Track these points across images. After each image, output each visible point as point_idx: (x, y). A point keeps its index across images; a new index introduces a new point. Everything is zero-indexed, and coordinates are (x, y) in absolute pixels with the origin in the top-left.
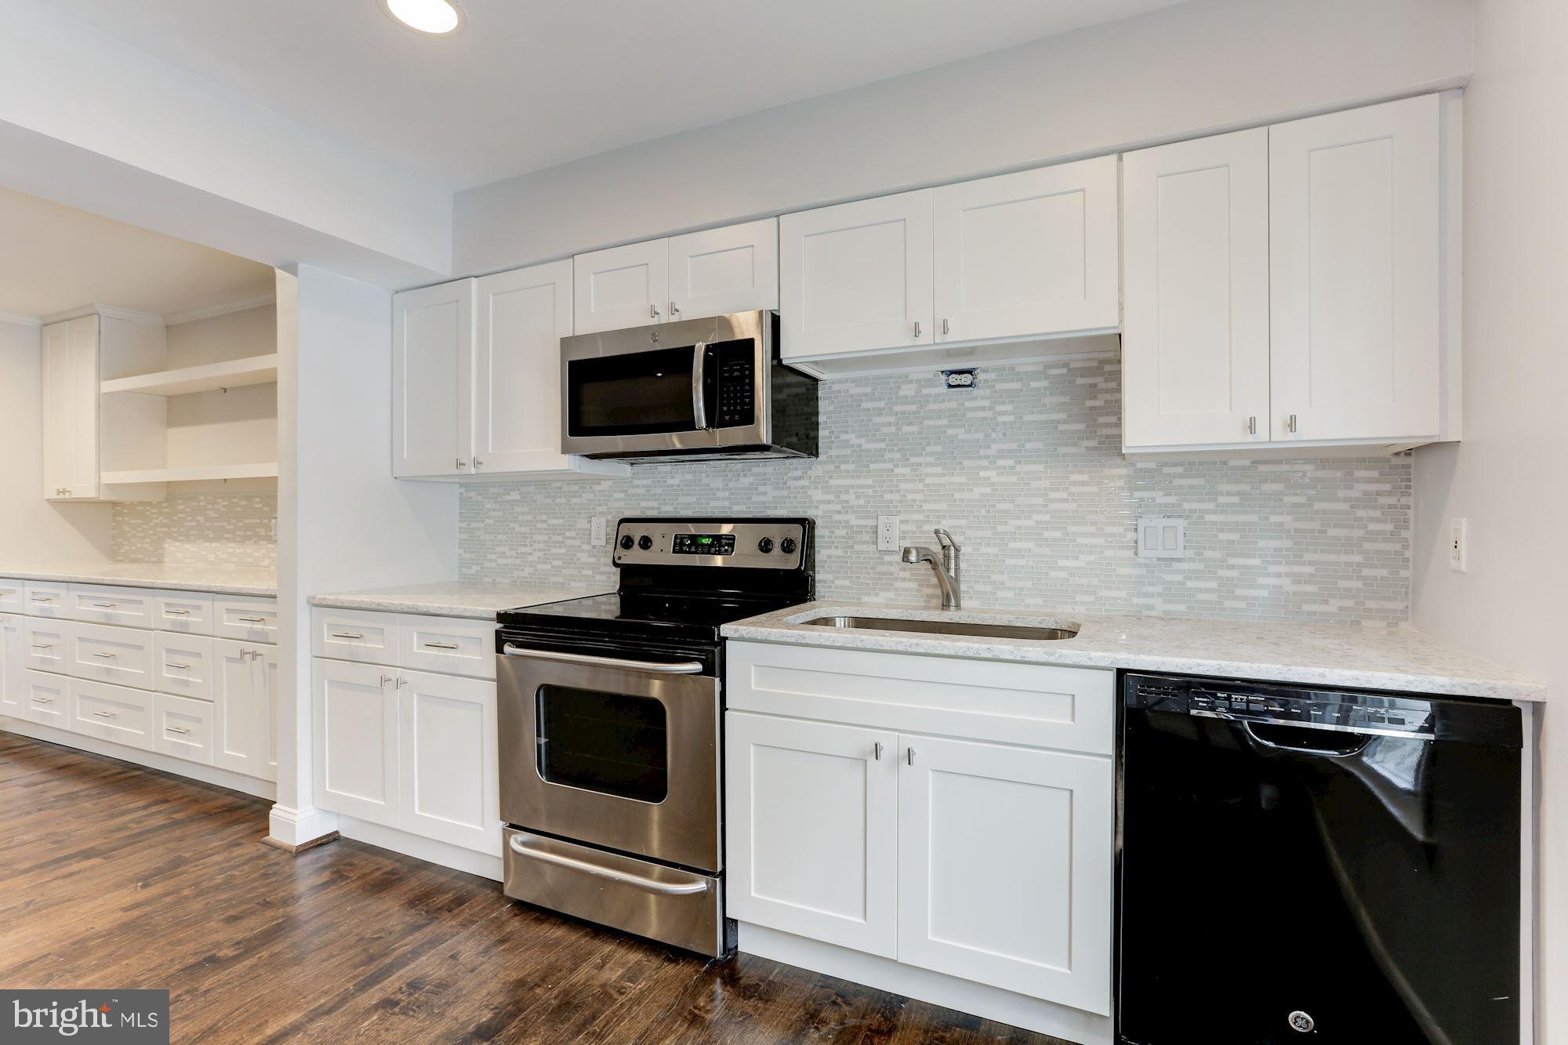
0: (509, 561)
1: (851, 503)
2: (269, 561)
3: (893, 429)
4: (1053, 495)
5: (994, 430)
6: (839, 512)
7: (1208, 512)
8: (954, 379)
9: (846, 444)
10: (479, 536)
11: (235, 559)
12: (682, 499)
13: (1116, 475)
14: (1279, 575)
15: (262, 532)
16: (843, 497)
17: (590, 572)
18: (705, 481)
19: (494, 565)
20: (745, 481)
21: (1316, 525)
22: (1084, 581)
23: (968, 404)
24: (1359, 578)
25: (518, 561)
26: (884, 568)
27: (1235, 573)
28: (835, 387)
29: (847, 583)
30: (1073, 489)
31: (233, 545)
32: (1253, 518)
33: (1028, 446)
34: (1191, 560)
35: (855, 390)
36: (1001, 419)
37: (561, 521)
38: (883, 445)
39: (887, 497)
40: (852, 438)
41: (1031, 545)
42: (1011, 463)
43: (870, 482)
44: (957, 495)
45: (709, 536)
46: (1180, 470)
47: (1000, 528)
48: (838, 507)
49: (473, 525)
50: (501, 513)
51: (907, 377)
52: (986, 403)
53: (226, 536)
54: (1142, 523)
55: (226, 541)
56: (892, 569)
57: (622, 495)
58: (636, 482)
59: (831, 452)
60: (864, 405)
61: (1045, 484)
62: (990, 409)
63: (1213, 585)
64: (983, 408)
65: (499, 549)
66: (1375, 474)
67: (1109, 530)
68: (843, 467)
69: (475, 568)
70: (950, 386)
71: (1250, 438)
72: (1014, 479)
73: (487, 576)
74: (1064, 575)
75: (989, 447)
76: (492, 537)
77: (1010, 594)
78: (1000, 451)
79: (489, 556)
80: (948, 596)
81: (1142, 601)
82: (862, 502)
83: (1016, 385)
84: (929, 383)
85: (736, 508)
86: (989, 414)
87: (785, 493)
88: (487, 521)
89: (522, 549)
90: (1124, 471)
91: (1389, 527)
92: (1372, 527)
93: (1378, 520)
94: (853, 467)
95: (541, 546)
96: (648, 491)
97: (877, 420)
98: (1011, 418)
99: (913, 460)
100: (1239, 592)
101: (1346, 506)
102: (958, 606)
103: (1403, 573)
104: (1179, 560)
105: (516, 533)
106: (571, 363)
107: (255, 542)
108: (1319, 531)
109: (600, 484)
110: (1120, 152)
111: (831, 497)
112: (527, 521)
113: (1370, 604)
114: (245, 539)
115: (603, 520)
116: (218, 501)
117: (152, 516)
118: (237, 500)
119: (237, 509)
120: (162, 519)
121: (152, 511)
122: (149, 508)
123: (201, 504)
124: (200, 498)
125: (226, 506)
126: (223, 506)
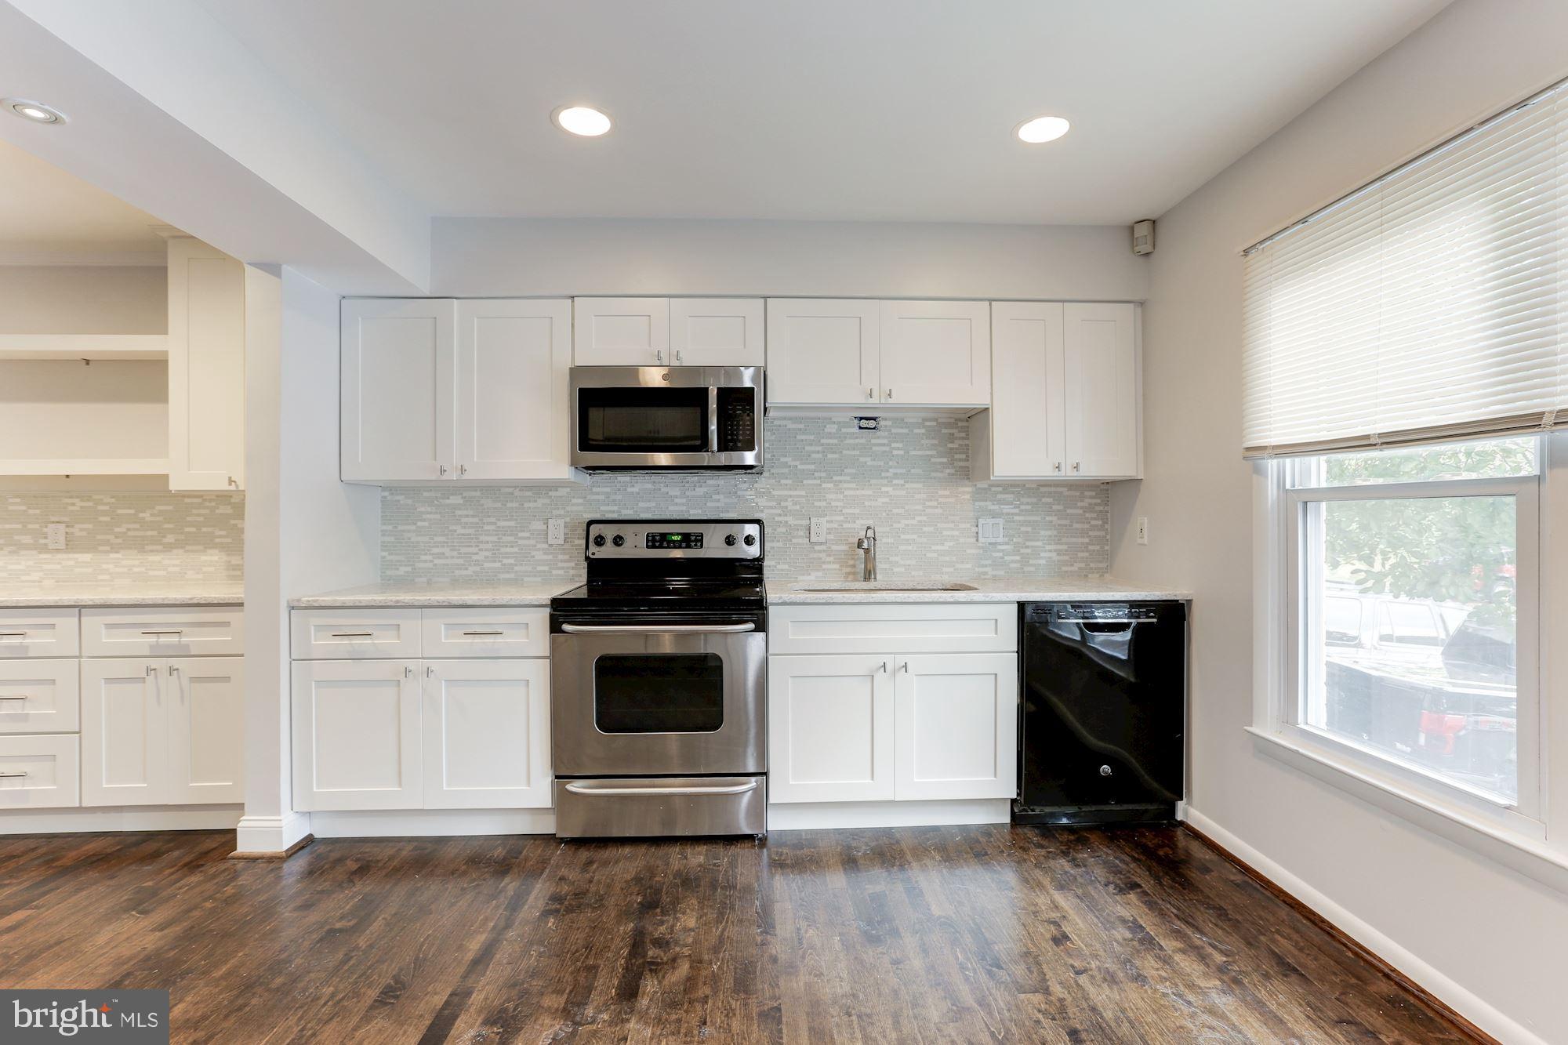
0: (449, 561)
1: (789, 508)
3: (820, 456)
4: (928, 504)
5: (891, 460)
6: (780, 515)
7: (1016, 514)
8: (864, 423)
9: (786, 465)
10: (409, 539)
12: (641, 504)
13: (966, 490)
14: (1050, 551)
15: (25, 539)
16: (783, 504)
17: (546, 568)
18: (664, 490)
19: (430, 565)
20: (700, 491)
21: (1067, 522)
22: (947, 559)
23: (873, 441)
24: (1087, 551)
25: (461, 561)
26: (815, 555)
27: (1029, 551)
28: (776, 423)
29: (786, 567)
30: (940, 500)
32: (1038, 518)
33: (913, 471)
34: (1007, 544)
35: (791, 425)
36: (895, 452)
37: (512, 524)
38: (813, 467)
39: (817, 504)
40: (788, 459)
41: (915, 537)
42: (902, 482)
43: (803, 493)
44: (867, 503)
45: (678, 534)
46: (1000, 489)
47: (895, 525)
48: (780, 511)
49: (400, 528)
50: (438, 516)
51: (831, 419)
52: (885, 441)
54: (981, 521)
56: (821, 555)
57: (580, 501)
58: (594, 490)
59: (773, 471)
60: (798, 437)
61: (924, 496)
62: (889, 445)
63: (1018, 558)
64: (884, 445)
65: (435, 550)
66: (1094, 494)
67: (963, 526)
68: (783, 481)
69: (403, 570)
70: (860, 428)
71: (1056, 473)
72: (904, 493)
73: (421, 576)
74: (935, 555)
75: (888, 471)
76: (427, 539)
77: (902, 570)
78: (896, 474)
79: (423, 558)
80: (870, 572)
81: (982, 570)
82: (798, 507)
83: (905, 431)
84: (846, 425)
85: (692, 512)
86: (887, 449)
87: (736, 500)
88: (419, 524)
89: (463, 550)
90: (969, 489)
91: (1100, 522)
92: (1093, 522)
93: (1095, 519)
94: (789, 482)
95: (490, 546)
96: (609, 497)
97: (808, 448)
98: (901, 452)
99: (835, 478)
100: (1031, 562)
101: (1081, 511)
102: (875, 578)
103: (1106, 548)
104: (1000, 544)
105: (458, 535)
106: (581, 390)
107: (11, 552)
108: (1070, 526)
109: (557, 490)
110: (991, 301)
111: (774, 504)
112: (471, 523)
113: (1092, 565)
115: (561, 522)
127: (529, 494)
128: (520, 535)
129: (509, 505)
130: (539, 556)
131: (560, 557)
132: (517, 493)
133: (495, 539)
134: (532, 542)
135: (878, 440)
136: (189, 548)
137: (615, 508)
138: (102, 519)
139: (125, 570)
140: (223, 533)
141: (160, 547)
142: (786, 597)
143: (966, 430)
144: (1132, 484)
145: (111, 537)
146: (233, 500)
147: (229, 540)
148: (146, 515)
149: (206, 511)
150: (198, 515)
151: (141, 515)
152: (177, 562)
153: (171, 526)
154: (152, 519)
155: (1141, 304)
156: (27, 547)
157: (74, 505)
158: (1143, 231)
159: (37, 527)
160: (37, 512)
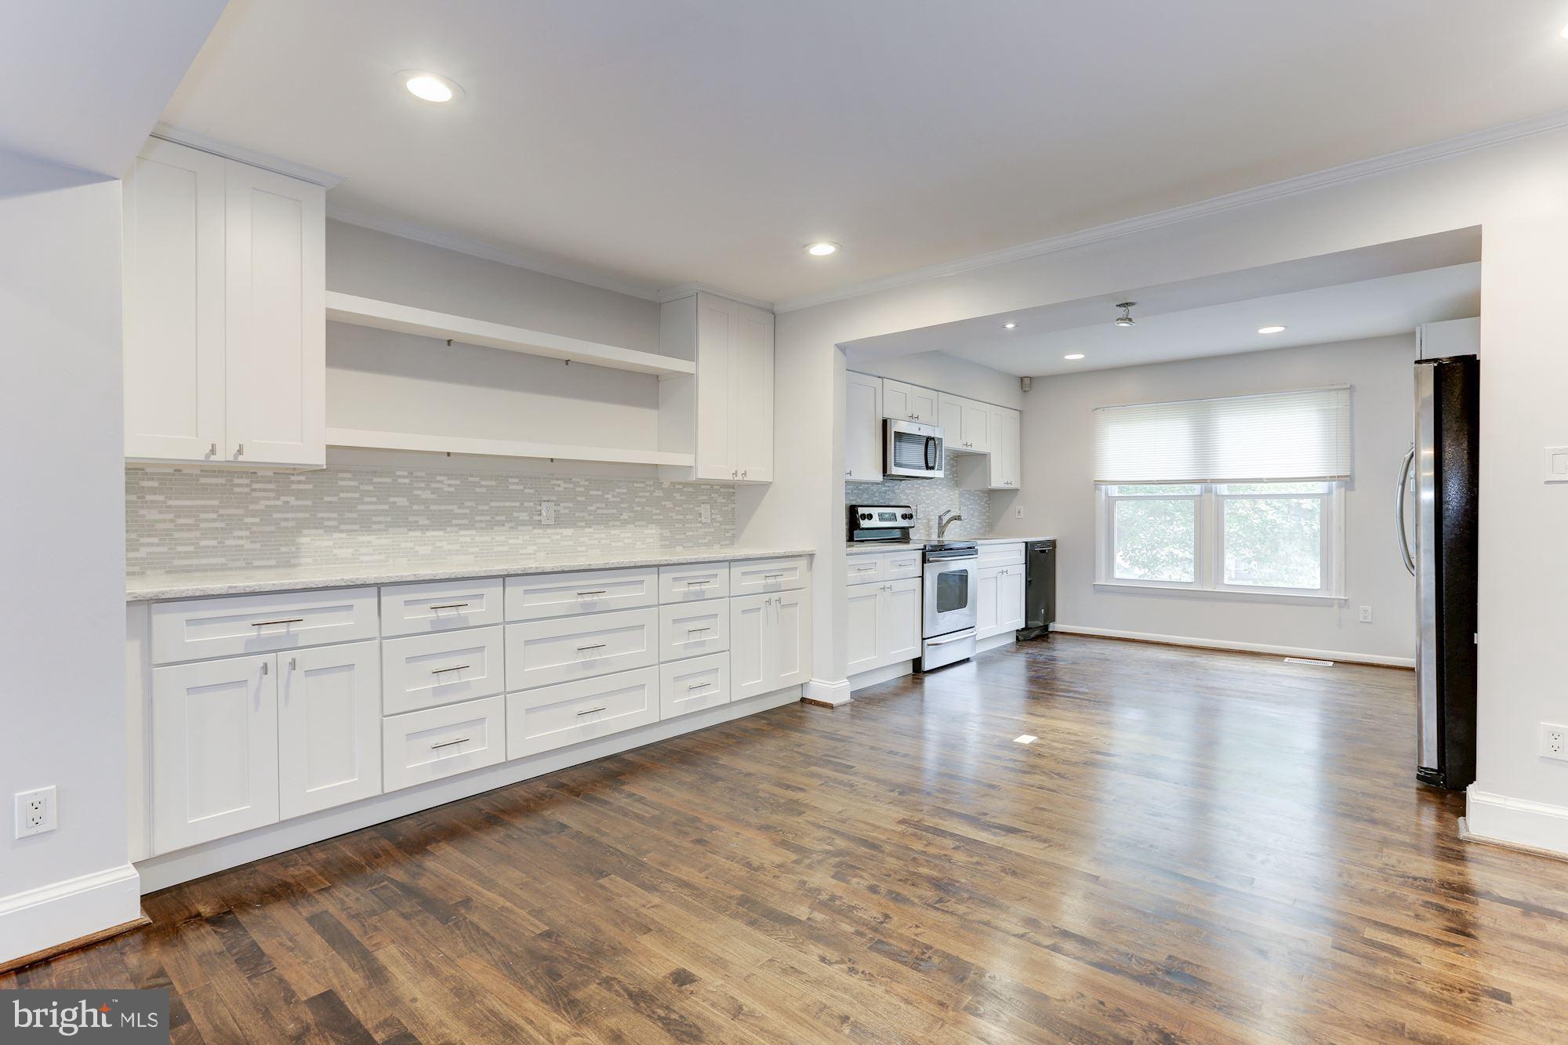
2: (535, 548)
11: (476, 550)
15: (524, 516)
16: (908, 497)
26: (919, 525)
27: (972, 522)
31: (473, 532)
39: (919, 497)
42: (941, 487)
43: (913, 491)
46: (966, 492)
53: (455, 522)
55: (456, 529)
66: (987, 495)
82: (912, 499)
85: (880, 501)
87: (894, 495)
91: (988, 509)
96: (853, 491)
104: (966, 519)
107: (510, 528)
108: (982, 510)
110: (991, 404)
113: (986, 529)
114: (491, 525)
116: (438, 478)
117: (255, 494)
118: (477, 479)
119: (477, 490)
120: (292, 500)
121: (255, 486)
122: (247, 481)
123: (400, 480)
124: (398, 473)
125: (455, 485)
126: (449, 485)
136: (637, 523)
137: (856, 498)
138: (579, 499)
139: (596, 542)
140: (658, 511)
141: (618, 523)
145: (585, 514)
146: (663, 486)
147: (661, 517)
148: (609, 496)
149: (648, 494)
151: (606, 496)
152: (629, 535)
153: (626, 506)
154: (613, 499)
156: (524, 523)
157: (559, 485)
158: (1027, 381)
159: (532, 504)
160: (532, 491)
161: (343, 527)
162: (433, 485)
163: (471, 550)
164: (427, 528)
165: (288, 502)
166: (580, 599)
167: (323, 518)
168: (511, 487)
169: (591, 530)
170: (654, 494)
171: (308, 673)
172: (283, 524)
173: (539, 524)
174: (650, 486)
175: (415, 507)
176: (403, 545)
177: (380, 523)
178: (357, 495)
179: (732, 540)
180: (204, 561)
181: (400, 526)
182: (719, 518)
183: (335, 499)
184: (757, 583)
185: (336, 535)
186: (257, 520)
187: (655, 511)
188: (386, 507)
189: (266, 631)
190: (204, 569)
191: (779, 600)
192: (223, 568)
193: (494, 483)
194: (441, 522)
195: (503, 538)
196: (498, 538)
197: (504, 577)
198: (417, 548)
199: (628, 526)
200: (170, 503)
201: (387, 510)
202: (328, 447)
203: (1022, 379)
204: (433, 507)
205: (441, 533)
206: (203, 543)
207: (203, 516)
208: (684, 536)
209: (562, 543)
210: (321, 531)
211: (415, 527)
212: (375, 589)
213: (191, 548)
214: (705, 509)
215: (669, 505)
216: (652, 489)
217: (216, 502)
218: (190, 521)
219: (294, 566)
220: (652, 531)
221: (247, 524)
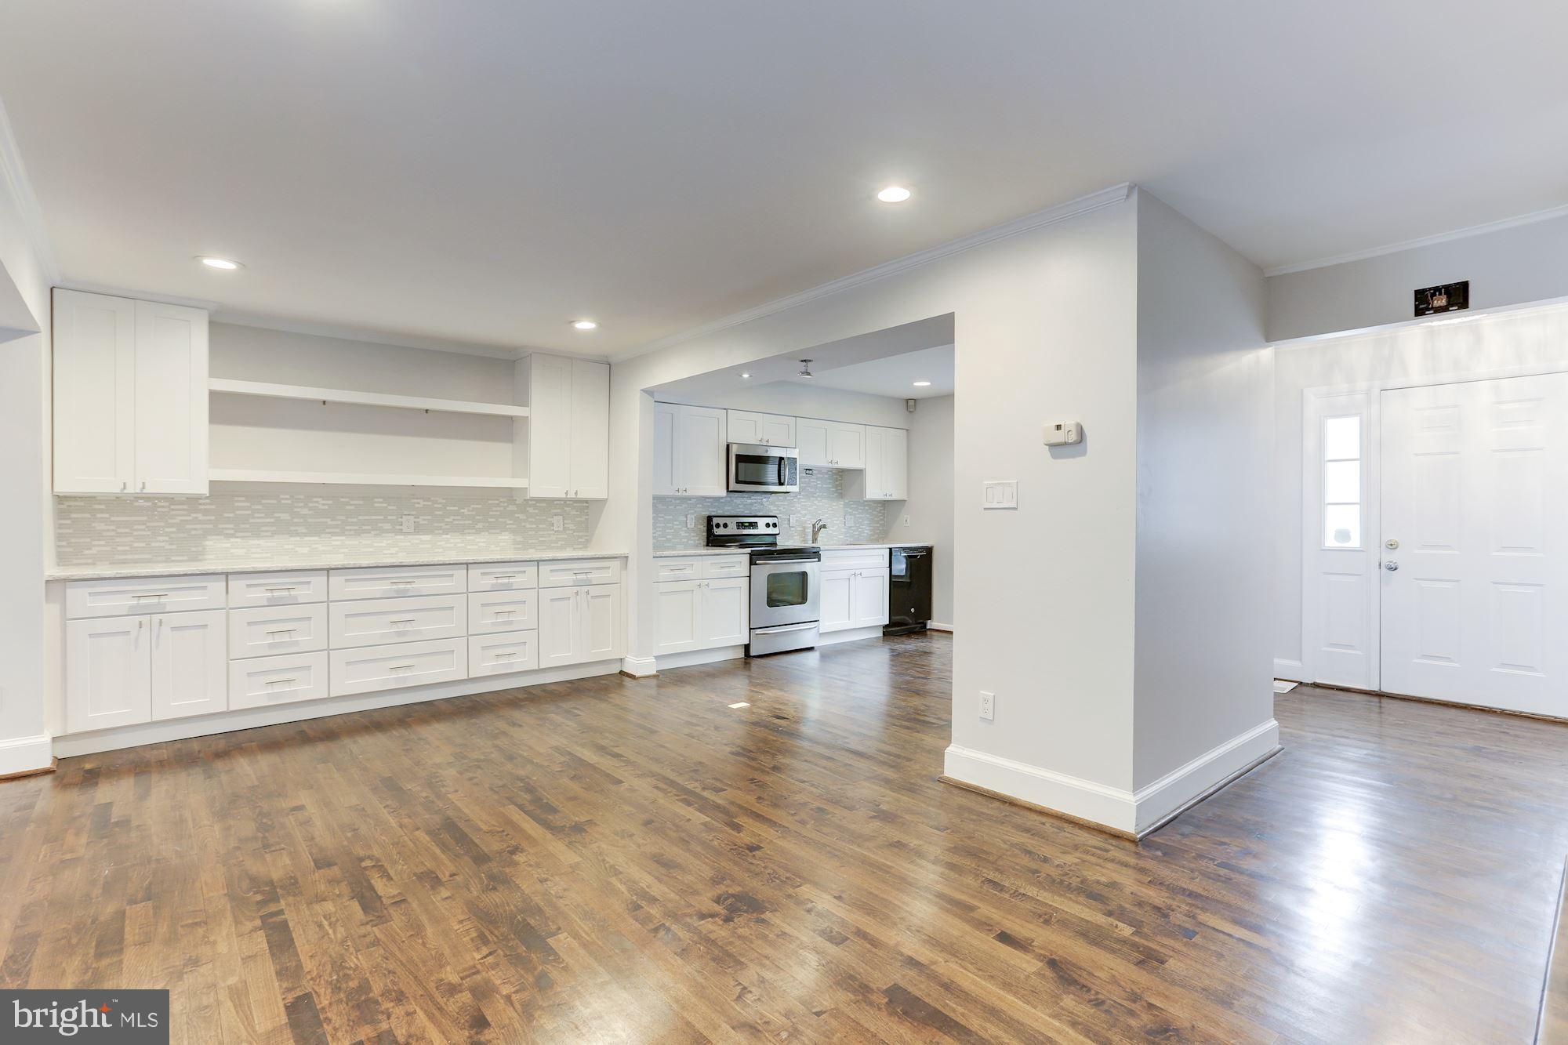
1: (781, 511)
2: (397, 549)
4: (829, 509)
5: (817, 489)
6: (778, 514)
7: (857, 514)
8: (808, 472)
11: (346, 549)
12: (726, 508)
14: (868, 530)
15: (387, 526)
16: (779, 508)
17: (685, 540)
20: (749, 502)
22: (835, 533)
23: (811, 480)
26: (791, 533)
30: (833, 507)
31: (344, 538)
33: (824, 494)
36: (818, 486)
37: (672, 517)
42: (820, 499)
43: (786, 503)
45: (748, 522)
46: (852, 503)
48: (778, 512)
52: (815, 480)
53: (327, 530)
56: (793, 532)
61: (828, 506)
62: (816, 482)
63: (858, 533)
64: (814, 482)
70: (806, 474)
74: (832, 532)
75: (818, 494)
80: (816, 539)
82: (785, 510)
83: (822, 476)
84: (802, 472)
85: (746, 512)
86: (816, 484)
87: (762, 506)
90: (842, 503)
98: (820, 486)
99: (798, 497)
103: (884, 528)
107: (375, 535)
108: (873, 519)
110: (866, 425)
111: (776, 508)
115: (693, 517)
116: (315, 499)
117: (174, 512)
118: (347, 500)
119: (347, 507)
120: (200, 516)
121: (172, 507)
122: (167, 504)
123: (283, 502)
124: (282, 496)
125: (328, 504)
126: (324, 505)
127: (678, 502)
128: (675, 523)
129: (670, 507)
130: (683, 534)
131: (692, 534)
132: (673, 501)
133: (663, 525)
134: (680, 527)
135: (813, 479)
136: (491, 531)
137: (715, 510)
138: (437, 513)
139: (452, 545)
140: (511, 522)
141: (474, 531)
142: (826, 547)
143: (841, 476)
144: (901, 502)
145: (442, 524)
146: (517, 502)
147: (514, 526)
148: (465, 511)
149: (502, 509)
150: (497, 511)
151: (462, 511)
152: (484, 540)
153: (480, 518)
154: (469, 513)
155: (907, 430)
156: (388, 531)
157: (419, 503)
158: (911, 403)
159: (394, 517)
160: (395, 508)
161: (238, 534)
162: (311, 505)
163: (342, 550)
164: (305, 535)
165: (196, 518)
166: (395, 587)
167: (223, 528)
168: (376, 505)
169: (448, 536)
170: (508, 509)
171: (174, 629)
172: (193, 532)
173: (401, 532)
174: (504, 502)
175: (295, 520)
176: (286, 547)
177: (267, 531)
178: (249, 512)
179: (586, 544)
180: (136, 557)
181: (283, 534)
182: (571, 526)
183: (231, 515)
184: (568, 578)
185: (232, 540)
186: (174, 530)
187: (509, 522)
188: (272, 520)
189: (143, 601)
190: (136, 562)
191: (587, 593)
192: (149, 561)
193: (361, 502)
194: (317, 530)
195: (369, 542)
196: (364, 542)
197: (328, 570)
198: (297, 549)
199: (483, 533)
200: (113, 519)
201: (272, 523)
202: (210, 481)
203: (907, 401)
204: (310, 520)
205: (316, 538)
206: (136, 545)
207: (136, 527)
208: (537, 541)
209: (421, 546)
210: (222, 537)
211: (298, 534)
212: (224, 576)
213: (127, 548)
214: (558, 521)
215: (521, 516)
216: (506, 504)
217: (145, 518)
218: (127, 530)
219: (200, 560)
220: (506, 537)
221: (167, 532)
